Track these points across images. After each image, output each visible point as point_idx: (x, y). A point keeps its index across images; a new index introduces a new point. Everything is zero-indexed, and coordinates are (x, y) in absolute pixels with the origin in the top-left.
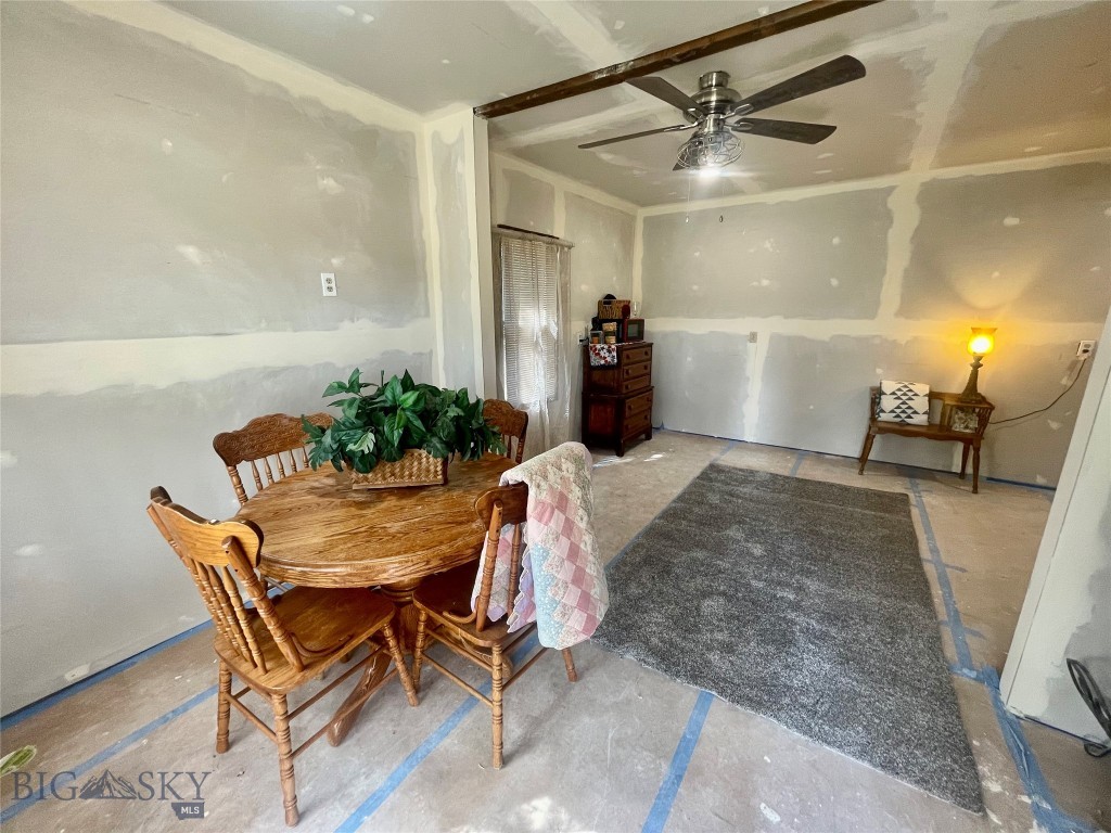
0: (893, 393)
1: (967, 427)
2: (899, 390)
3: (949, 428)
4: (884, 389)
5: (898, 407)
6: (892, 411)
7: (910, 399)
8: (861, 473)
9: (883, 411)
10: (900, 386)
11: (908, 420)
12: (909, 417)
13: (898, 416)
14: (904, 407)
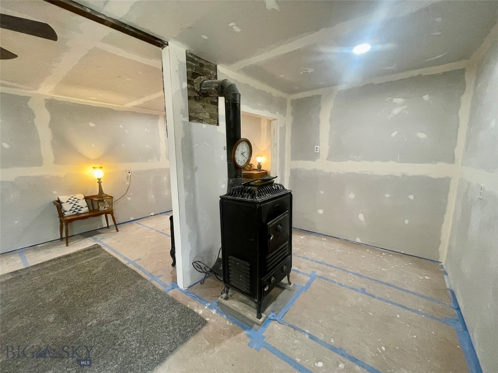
0: (68, 202)
1: (105, 208)
2: (70, 199)
3: (98, 210)
4: (61, 200)
5: (73, 207)
6: (71, 210)
7: (77, 202)
8: (67, 245)
9: (66, 211)
10: (69, 197)
11: (80, 212)
12: (80, 210)
13: (74, 211)
14: (75, 206)
